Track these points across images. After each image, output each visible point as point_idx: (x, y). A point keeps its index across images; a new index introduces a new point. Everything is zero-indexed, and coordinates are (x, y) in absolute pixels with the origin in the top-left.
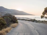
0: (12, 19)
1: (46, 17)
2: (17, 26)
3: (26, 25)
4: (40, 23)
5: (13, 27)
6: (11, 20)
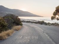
0: (15, 20)
1: (58, 18)
2: (21, 29)
3: (33, 27)
4: (50, 25)
5: (16, 30)
6: (13, 20)
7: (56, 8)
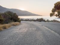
1: (56, 14)
7: (55, 4)
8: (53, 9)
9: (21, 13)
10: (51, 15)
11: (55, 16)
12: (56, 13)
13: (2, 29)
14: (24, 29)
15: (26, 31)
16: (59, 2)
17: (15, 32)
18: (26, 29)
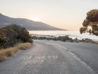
1: (90, 30)
2: (30, 48)
7: (87, 14)
8: (85, 22)
9: (33, 25)
10: (82, 31)
11: (88, 32)
12: (90, 28)
13: (6, 58)
14: (39, 58)
15: (42, 61)
16: (93, 10)
17: (26, 63)
18: (43, 57)
